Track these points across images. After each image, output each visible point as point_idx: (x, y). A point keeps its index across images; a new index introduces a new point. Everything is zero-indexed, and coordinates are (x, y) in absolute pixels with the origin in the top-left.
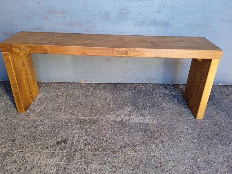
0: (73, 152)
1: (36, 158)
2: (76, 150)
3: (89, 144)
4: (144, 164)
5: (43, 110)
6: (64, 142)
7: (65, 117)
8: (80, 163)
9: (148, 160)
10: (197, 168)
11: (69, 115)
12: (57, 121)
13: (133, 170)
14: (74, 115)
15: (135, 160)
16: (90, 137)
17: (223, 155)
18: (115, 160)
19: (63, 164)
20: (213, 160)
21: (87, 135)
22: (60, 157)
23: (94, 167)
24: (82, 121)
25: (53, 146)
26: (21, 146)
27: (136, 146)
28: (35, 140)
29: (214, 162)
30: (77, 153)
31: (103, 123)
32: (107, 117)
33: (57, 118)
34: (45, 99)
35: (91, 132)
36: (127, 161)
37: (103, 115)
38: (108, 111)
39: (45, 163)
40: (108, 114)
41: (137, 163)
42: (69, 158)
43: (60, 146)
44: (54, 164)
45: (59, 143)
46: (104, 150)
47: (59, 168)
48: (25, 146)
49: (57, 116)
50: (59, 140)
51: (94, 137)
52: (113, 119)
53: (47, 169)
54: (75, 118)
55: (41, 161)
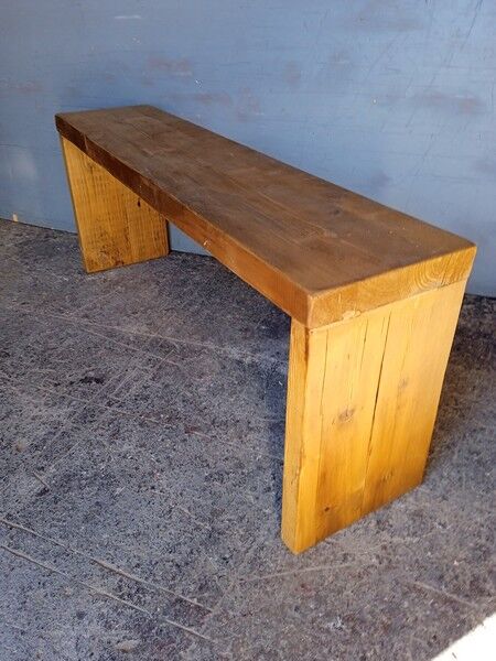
0: (103, 406)
1: (25, 398)
2: (109, 404)
3: (146, 398)
4: (243, 473)
5: (98, 305)
6: (98, 381)
7: (133, 329)
8: (101, 431)
9: (259, 468)
10: (378, 522)
11: (145, 328)
12: (111, 334)
13: (206, 477)
14: (156, 328)
15: (227, 459)
16: (159, 385)
17: (487, 516)
18: (179, 447)
19: (68, 424)
20: (444, 519)
21: (153, 379)
22: (71, 409)
23: (126, 447)
24: (165, 347)
25: (72, 383)
26: (11, 370)
27: (251, 429)
28: (44, 362)
29: (440, 524)
30: (110, 410)
31: (209, 361)
32: (228, 348)
33: (116, 327)
34: (117, 283)
35: (167, 374)
36: (206, 456)
37: (221, 341)
38: (238, 335)
39: (36, 412)
40: (235, 343)
41: (227, 465)
42: (87, 417)
43: (84, 387)
44: (51, 419)
45: (87, 380)
46: (169, 419)
47: (53, 431)
48: (18, 372)
49: (118, 325)
50: (92, 374)
51: (167, 386)
52: (237, 357)
53: (30, 427)
54: (154, 335)
55: (32, 407)
